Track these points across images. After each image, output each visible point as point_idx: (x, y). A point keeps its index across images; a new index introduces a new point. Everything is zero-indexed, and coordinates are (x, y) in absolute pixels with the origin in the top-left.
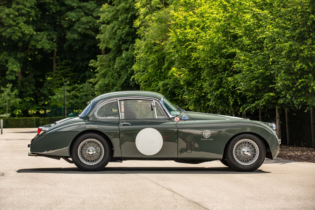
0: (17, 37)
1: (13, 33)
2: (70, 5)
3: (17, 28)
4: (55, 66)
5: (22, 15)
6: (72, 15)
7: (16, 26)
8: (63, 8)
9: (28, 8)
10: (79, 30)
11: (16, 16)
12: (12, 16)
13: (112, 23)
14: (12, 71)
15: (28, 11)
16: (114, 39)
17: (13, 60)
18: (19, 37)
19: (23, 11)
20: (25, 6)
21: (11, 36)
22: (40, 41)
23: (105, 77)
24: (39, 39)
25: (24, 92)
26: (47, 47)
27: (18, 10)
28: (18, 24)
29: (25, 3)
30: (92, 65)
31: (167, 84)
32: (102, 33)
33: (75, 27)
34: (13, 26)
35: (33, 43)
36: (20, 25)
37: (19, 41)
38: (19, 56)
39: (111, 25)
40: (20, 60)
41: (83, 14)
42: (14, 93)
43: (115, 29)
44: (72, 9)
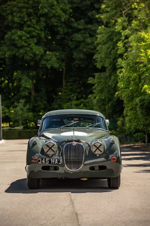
0: (28, 58)
1: (26, 53)
2: (76, 28)
3: (29, 49)
4: (64, 83)
5: (33, 37)
6: (78, 37)
7: (28, 47)
8: (70, 30)
9: (38, 30)
10: (85, 50)
11: (28, 38)
12: (23, 38)
13: (107, 43)
14: (25, 88)
15: (38, 33)
16: (110, 58)
17: (26, 78)
18: (31, 57)
19: (34, 33)
20: (35, 28)
21: (23, 57)
22: (50, 60)
23: (102, 93)
24: (49, 58)
25: (37, 107)
26: (56, 65)
27: (29, 32)
28: (29, 45)
29: (35, 26)
30: (91, 82)
31: (144, 100)
32: (100, 53)
33: (81, 48)
34: (25, 47)
35: (43, 62)
36: (31, 46)
37: (31, 60)
38: (31, 74)
39: (107, 45)
40: (32, 78)
41: (88, 35)
42: (26, 108)
43: (110, 49)
44: (78, 31)
